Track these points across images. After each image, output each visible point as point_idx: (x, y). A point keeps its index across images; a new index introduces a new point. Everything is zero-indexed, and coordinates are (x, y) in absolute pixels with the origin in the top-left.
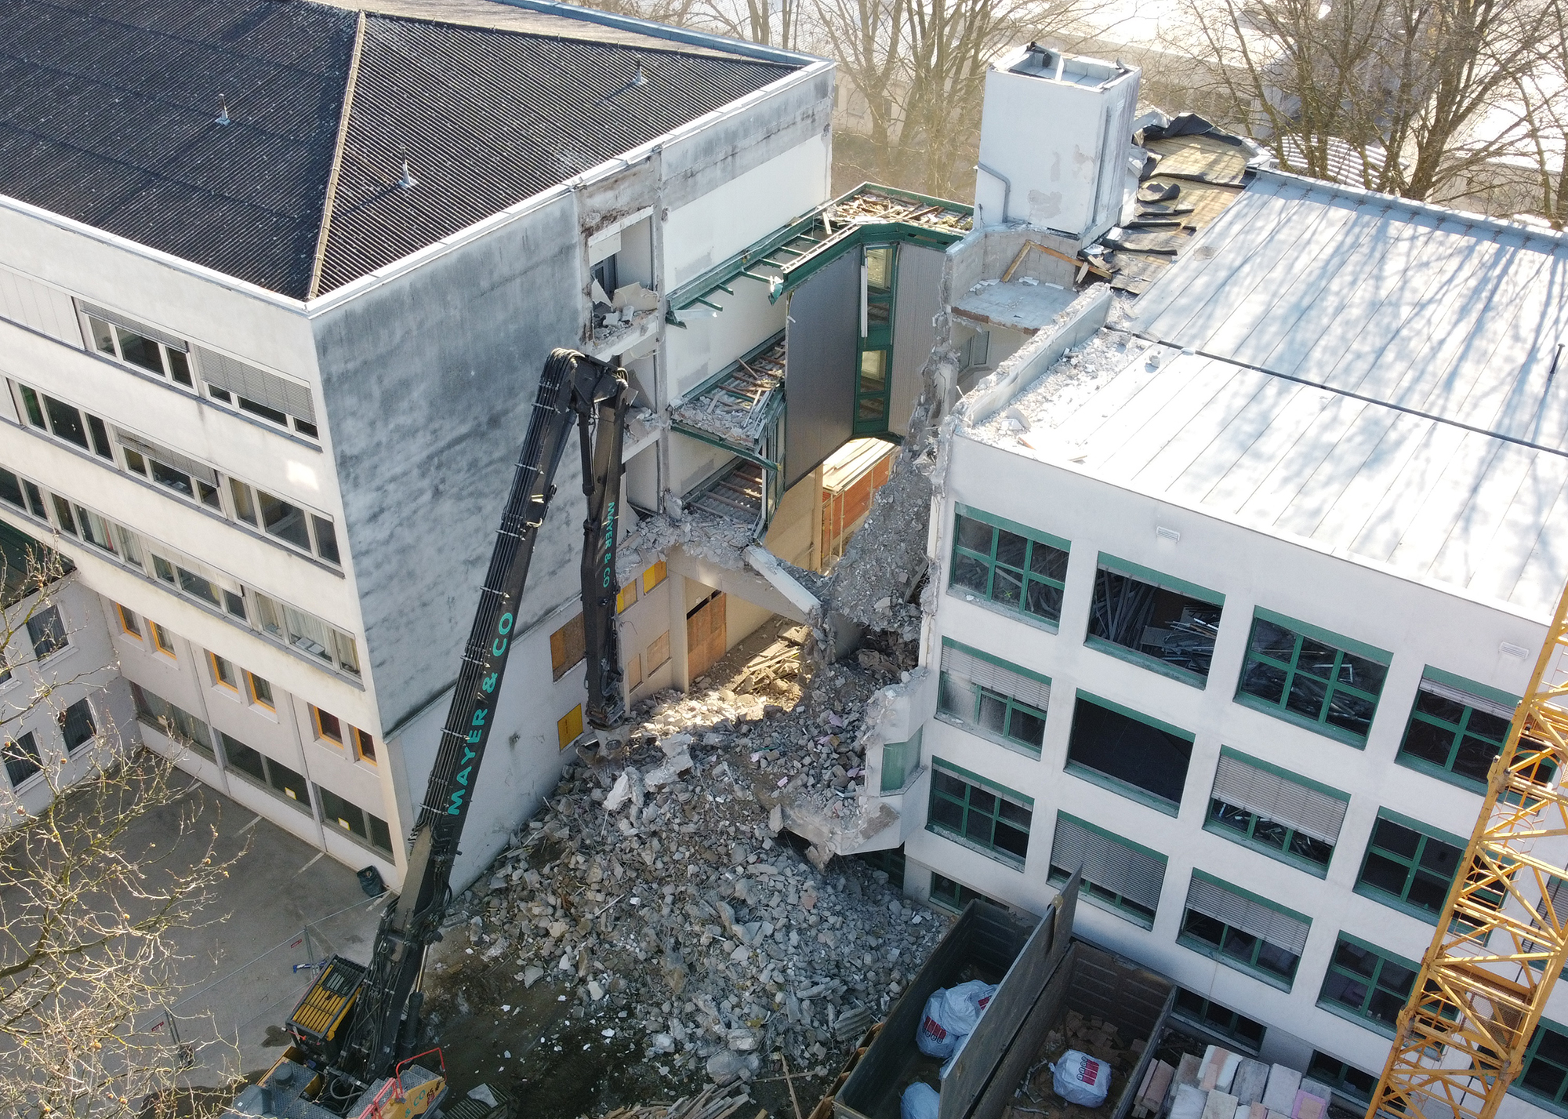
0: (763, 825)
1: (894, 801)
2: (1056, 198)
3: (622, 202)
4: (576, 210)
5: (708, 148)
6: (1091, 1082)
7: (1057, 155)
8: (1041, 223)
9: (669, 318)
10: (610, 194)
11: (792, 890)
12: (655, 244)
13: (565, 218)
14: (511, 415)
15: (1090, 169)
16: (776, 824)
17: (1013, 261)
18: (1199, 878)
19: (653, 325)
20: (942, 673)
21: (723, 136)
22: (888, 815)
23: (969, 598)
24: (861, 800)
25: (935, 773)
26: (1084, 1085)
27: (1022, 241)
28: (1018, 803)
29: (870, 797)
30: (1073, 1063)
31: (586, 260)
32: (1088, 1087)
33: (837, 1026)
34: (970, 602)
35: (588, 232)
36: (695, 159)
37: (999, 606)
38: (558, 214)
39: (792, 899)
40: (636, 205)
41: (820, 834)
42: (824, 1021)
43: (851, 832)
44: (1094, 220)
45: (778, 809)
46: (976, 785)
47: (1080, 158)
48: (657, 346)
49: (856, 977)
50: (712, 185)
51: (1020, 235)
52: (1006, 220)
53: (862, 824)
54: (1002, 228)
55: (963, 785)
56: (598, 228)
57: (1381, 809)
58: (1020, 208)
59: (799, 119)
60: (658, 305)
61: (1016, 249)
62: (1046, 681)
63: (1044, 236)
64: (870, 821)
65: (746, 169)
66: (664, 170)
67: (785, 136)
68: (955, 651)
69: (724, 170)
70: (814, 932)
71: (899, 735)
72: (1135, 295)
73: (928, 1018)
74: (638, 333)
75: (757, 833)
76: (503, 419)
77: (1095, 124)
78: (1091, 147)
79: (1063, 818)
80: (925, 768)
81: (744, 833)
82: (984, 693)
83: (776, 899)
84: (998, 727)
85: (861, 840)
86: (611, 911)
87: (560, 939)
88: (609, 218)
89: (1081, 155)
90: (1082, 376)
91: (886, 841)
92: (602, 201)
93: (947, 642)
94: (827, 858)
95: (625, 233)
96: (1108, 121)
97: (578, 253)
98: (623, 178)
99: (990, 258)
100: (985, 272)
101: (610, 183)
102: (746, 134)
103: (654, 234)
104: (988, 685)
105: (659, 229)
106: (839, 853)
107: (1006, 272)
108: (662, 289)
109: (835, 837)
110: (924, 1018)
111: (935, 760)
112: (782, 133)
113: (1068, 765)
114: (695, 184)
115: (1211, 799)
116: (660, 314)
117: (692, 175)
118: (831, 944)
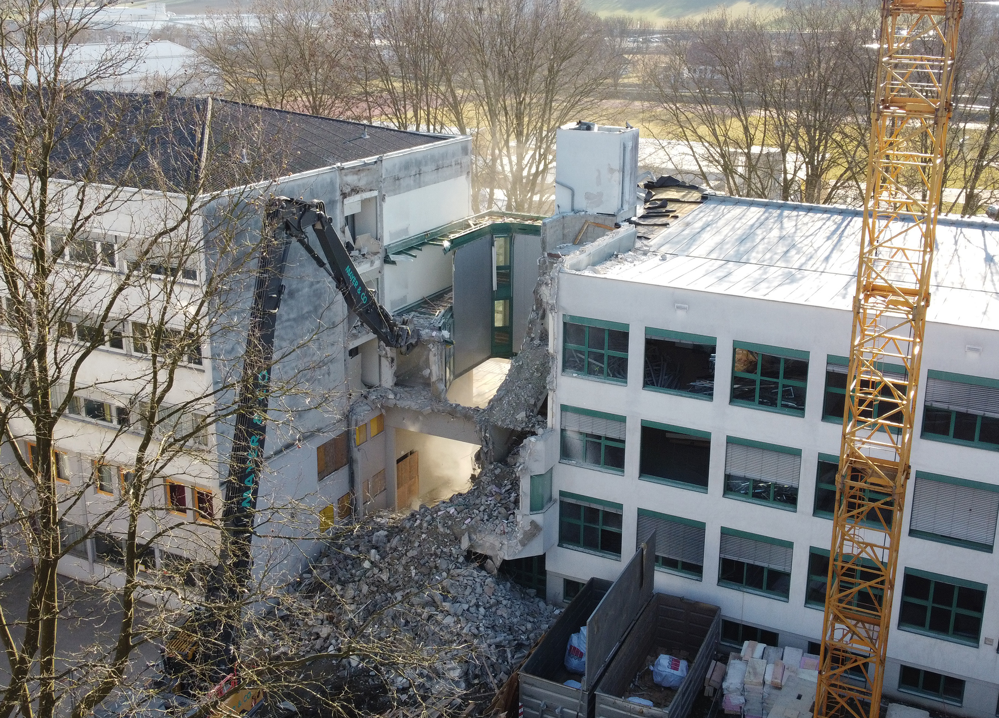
0: (457, 547)
1: (538, 518)
2: (600, 195)
3: (362, 184)
4: (338, 181)
5: (407, 166)
6: (677, 670)
7: (599, 171)
8: (594, 211)
9: (387, 260)
10: (355, 177)
11: (478, 585)
12: (379, 213)
13: (332, 183)
14: (300, 293)
15: (617, 176)
16: (465, 544)
17: (580, 232)
18: (726, 533)
19: (378, 263)
20: (563, 431)
21: (414, 161)
22: (536, 528)
23: (575, 375)
24: (519, 518)
25: (562, 503)
26: (672, 671)
27: (583, 221)
28: (613, 511)
29: (524, 517)
30: (664, 660)
31: (343, 212)
32: (675, 672)
33: (513, 662)
34: (575, 377)
35: (344, 195)
36: (400, 170)
37: (592, 378)
38: (329, 180)
39: (479, 590)
40: (369, 187)
41: (493, 547)
42: (505, 659)
43: (514, 542)
44: (622, 206)
45: (466, 535)
46: (586, 504)
47: (611, 171)
48: (379, 276)
49: (522, 637)
50: (409, 188)
51: (583, 217)
52: (573, 210)
53: (520, 536)
54: (572, 213)
55: (579, 507)
56: (350, 195)
57: (820, 455)
58: (581, 203)
59: (453, 164)
60: (380, 251)
61: (580, 226)
62: (622, 419)
63: (595, 217)
64: (525, 533)
65: (426, 184)
66: (384, 171)
67: (447, 171)
68: (569, 414)
69: (415, 181)
70: (494, 609)
71: (539, 468)
72: (649, 239)
73: (571, 646)
74: (369, 265)
75: (454, 551)
76: (296, 294)
77: (617, 151)
78: (616, 164)
79: (642, 514)
80: (555, 501)
81: (445, 553)
82: (588, 439)
83: (469, 590)
84: (597, 462)
85: (519, 547)
86: (361, 613)
87: (327, 638)
88: (355, 191)
89: (612, 169)
90: (626, 263)
91: (534, 550)
92: (351, 179)
93: (564, 408)
94: (498, 564)
95: (364, 202)
96: (624, 150)
97: (339, 205)
98: (363, 170)
99: (566, 231)
100: (564, 237)
101: (356, 171)
102: (426, 164)
103: (378, 208)
104: (589, 431)
105: (381, 205)
106: (506, 558)
107: (576, 238)
108: (382, 242)
109: (504, 546)
110: (568, 647)
111: (562, 493)
112: (445, 169)
113: (640, 476)
114: (400, 185)
115: (725, 475)
116: (382, 255)
117: (398, 179)
118: (505, 615)
